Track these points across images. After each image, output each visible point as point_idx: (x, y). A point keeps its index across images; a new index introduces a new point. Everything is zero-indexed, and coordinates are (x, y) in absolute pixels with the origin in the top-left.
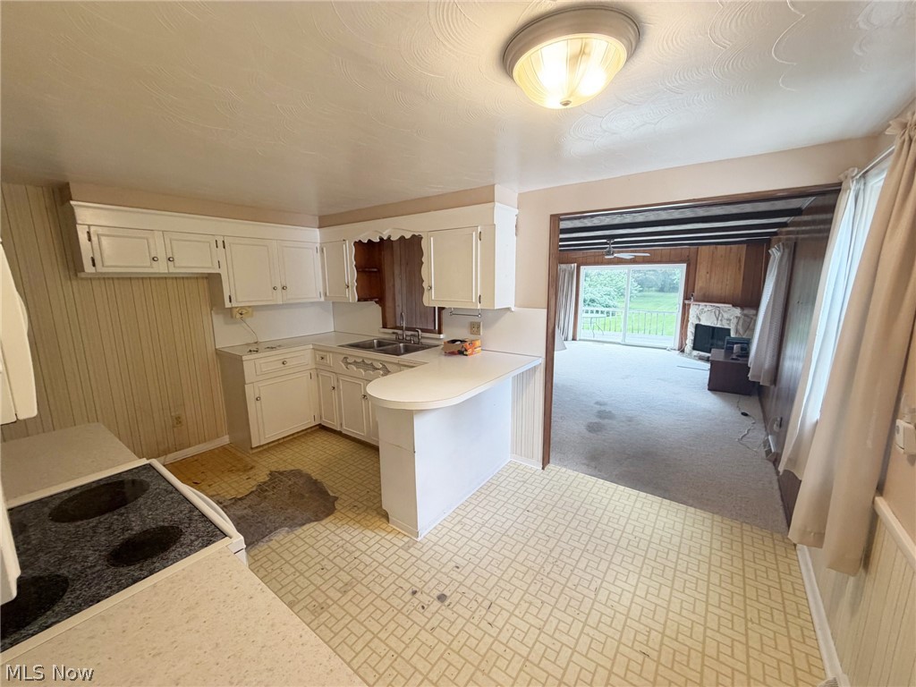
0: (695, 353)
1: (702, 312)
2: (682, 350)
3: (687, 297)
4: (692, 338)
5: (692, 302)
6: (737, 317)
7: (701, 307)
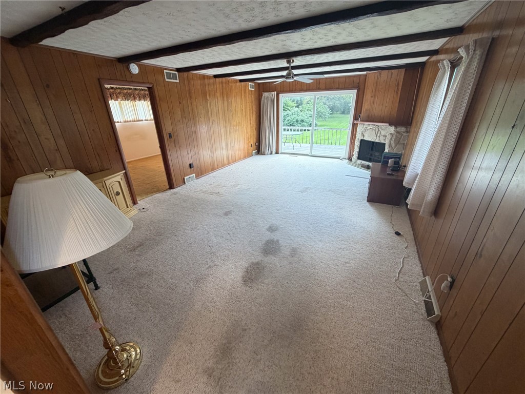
0: (359, 162)
1: (366, 130)
2: (350, 159)
3: (356, 118)
4: (358, 150)
5: (359, 122)
6: (391, 134)
7: (365, 126)
